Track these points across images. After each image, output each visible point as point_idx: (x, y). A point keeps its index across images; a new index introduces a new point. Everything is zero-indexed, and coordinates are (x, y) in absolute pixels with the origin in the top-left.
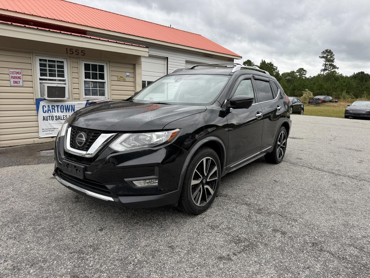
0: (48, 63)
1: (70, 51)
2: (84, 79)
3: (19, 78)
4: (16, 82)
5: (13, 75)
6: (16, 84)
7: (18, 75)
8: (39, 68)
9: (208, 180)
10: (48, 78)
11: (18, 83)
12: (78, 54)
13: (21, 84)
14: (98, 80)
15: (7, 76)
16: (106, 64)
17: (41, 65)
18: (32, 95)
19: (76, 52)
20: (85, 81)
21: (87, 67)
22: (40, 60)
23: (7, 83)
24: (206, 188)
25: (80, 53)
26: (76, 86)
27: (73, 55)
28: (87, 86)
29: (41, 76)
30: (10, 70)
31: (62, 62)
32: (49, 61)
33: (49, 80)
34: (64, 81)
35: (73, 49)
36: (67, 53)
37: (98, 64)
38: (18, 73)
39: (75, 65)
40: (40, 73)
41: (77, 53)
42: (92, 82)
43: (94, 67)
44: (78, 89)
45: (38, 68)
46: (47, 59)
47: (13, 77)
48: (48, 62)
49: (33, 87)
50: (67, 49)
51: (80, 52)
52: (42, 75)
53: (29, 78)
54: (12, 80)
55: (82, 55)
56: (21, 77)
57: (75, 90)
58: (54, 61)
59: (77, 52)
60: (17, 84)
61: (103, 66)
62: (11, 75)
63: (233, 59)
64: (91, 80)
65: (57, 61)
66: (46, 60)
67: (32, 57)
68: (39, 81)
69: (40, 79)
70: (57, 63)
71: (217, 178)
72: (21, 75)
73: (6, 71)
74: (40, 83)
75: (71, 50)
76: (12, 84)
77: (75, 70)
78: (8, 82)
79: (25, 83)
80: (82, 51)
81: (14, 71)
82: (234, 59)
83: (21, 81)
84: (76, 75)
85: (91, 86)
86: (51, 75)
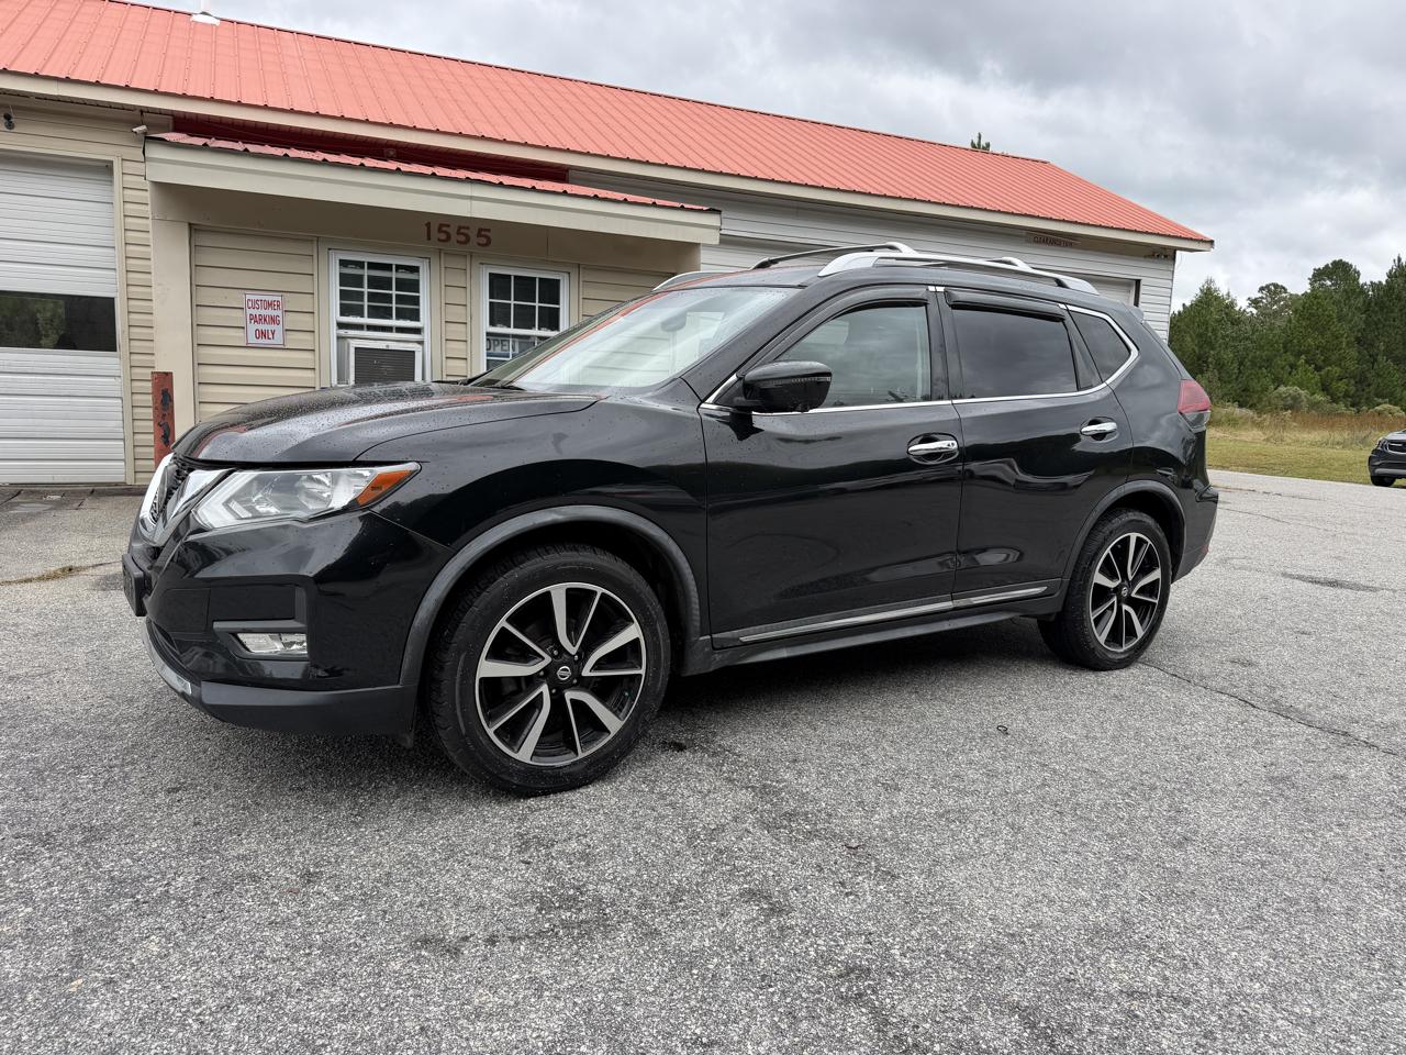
0: (366, 273)
1: (440, 231)
2: (486, 327)
3: (273, 320)
4: (263, 334)
5: (254, 312)
6: (262, 341)
7: (270, 312)
8: (338, 288)
9: (586, 672)
10: (366, 320)
11: (271, 336)
12: (449, 238)
13: (278, 340)
14: (535, 332)
15: (239, 313)
16: (566, 275)
17: (344, 279)
18: (309, 374)
19: (459, 233)
20: (488, 334)
21: (498, 285)
22: (343, 263)
23: (235, 336)
24: (571, 700)
25: (474, 238)
26: (457, 349)
27: (448, 244)
28: (498, 350)
29: (342, 314)
30: (248, 297)
31: (415, 270)
32: (372, 266)
33: (371, 328)
34: (417, 331)
35: (448, 226)
36: (429, 239)
37: (538, 275)
38: (270, 305)
39: (458, 280)
40: (341, 304)
41: (462, 238)
42: (514, 336)
43: (525, 286)
44: (464, 361)
45: (335, 288)
46: (367, 258)
47: (256, 319)
48: (369, 268)
49: (313, 350)
50: (428, 225)
51: (473, 234)
52: (345, 311)
53: (304, 321)
54: (252, 327)
55: (479, 244)
56: (280, 319)
57: (451, 362)
58: (388, 267)
59: (483, 236)
60: (267, 341)
61: (557, 282)
62: (249, 311)
63: (1170, 253)
64: (512, 331)
65: (399, 267)
66: (360, 265)
67: (315, 256)
68: (334, 331)
69: (341, 326)
70: (396, 271)
71: (642, 672)
72: (279, 313)
73: (235, 299)
74: (338, 338)
75: (444, 229)
76: (253, 340)
77: (456, 296)
78: (240, 333)
79: (291, 336)
80: (460, 228)
81: (259, 298)
82: (1178, 252)
83: (278, 329)
84: (456, 313)
85: (514, 349)
86: (374, 313)
